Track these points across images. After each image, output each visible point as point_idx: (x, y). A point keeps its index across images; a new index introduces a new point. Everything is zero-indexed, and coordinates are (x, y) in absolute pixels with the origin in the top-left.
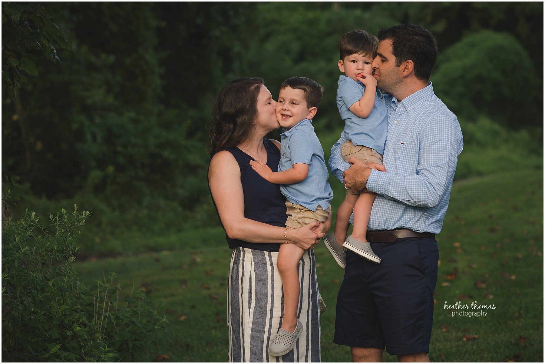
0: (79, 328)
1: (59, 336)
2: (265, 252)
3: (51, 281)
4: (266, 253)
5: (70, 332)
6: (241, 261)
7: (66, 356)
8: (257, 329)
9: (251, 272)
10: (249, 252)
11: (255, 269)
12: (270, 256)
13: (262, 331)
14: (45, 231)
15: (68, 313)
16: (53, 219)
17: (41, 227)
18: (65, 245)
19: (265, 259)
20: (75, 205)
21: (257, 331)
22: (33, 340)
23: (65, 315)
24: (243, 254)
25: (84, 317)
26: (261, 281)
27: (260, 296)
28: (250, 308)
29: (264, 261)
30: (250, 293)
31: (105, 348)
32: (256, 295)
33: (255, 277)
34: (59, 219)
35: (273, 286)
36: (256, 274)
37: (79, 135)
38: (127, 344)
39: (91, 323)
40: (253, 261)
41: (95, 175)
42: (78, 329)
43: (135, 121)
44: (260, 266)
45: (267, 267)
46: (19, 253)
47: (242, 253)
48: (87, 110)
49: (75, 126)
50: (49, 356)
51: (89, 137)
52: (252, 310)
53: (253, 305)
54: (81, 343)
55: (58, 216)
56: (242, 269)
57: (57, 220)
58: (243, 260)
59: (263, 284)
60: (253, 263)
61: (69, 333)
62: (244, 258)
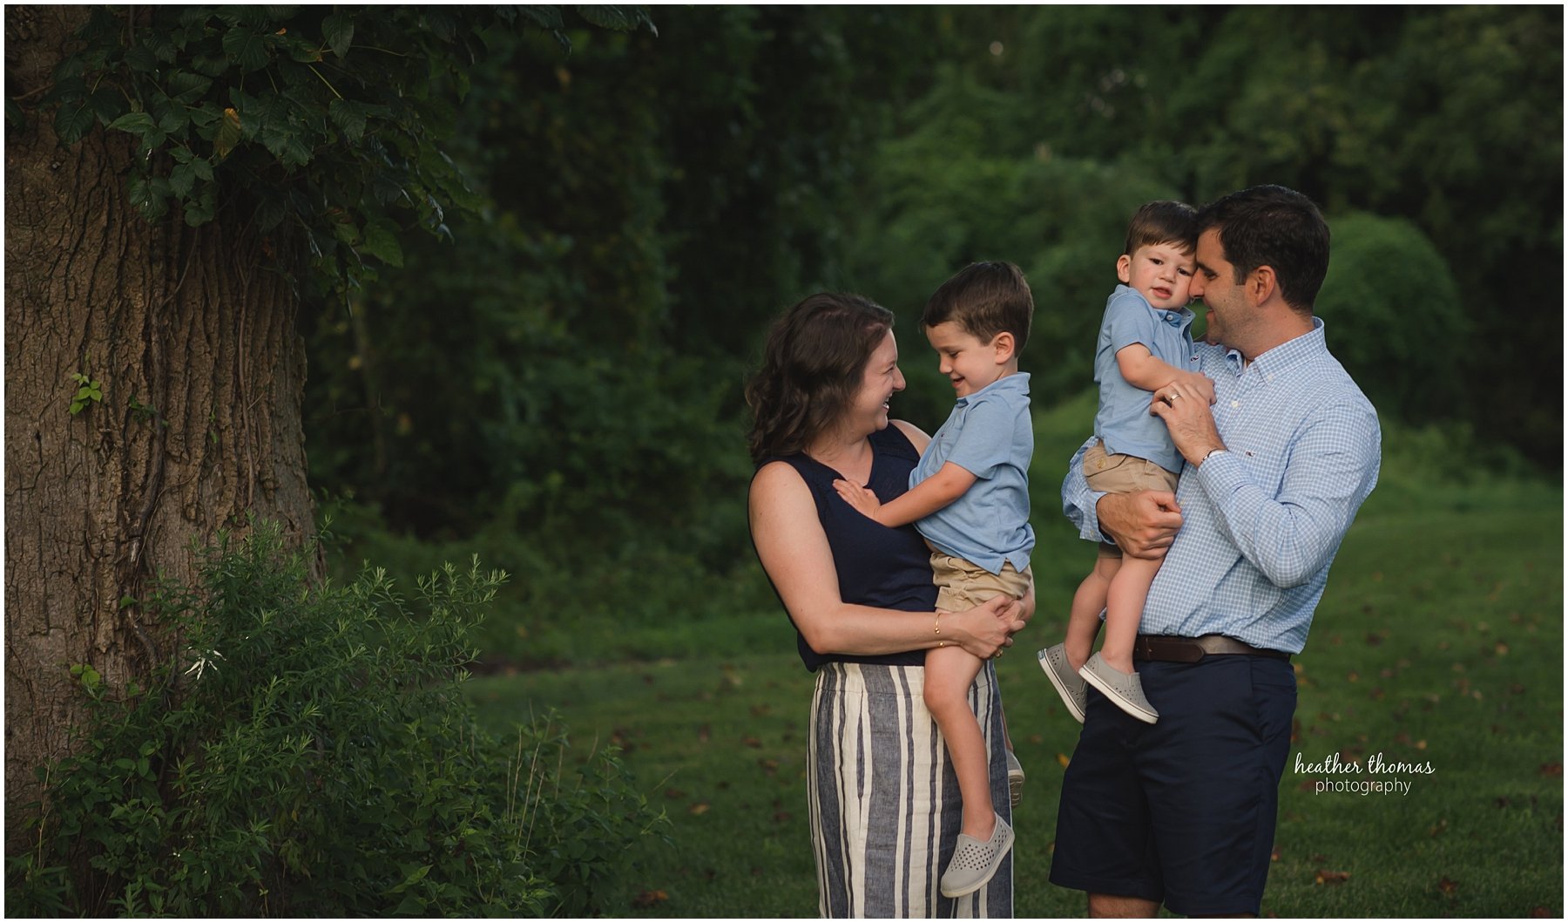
0: (471, 831)
1: (428, 847)
2: (890, 667)
3: (413, 724)
4: (894, 670)
5: (452, 838)
6: (838, 693)
7: (440, 893)
8: (880, 841)
9: (861, 715)
10: (854, 672)
11: (869, 708)
12: (903, 676)
13: (891, 845)
14: (404, 612)
15: (450, 796)
16: (423, 586)
17: (398, 602)
18: (448, 644)
19: (892, 684)
20: (475, 556)
21: (879, 847)
22: (368, 854)
23: (443, 800)
24: (842, 678)
25: (484, 807)
26: (885, 733)
27: (882, 769)
28: (860, 796)
29: (889, 688)
30: (861, 761)
31: (528, 877)
32: (874, 765)
33: (871, 725)
34: (438, 586)
35: (911, 744)
36: (873, 718)
37: (490, 405)
38: (578, 868)
39: (499, 820)
40: (865, 690)
41: (521, 491)
42: (469, 833)
43: (612, 380)
44: (881, 699)
45: (896, 701)
46: (346, 660)
47: (839, 676)
48: (508, 351)
49: (482, 385)
50: (402, 891)
51: (511, 410)
52: (866, 801)
53: (868, 789)
54: (476, 865)
55: (434, 580)
56: (840, 709)
57: (434, 587)
58: (843, 691)
59: (890, 739)
60: (866, 694)
61: (449, 841)
62: (843, 685)
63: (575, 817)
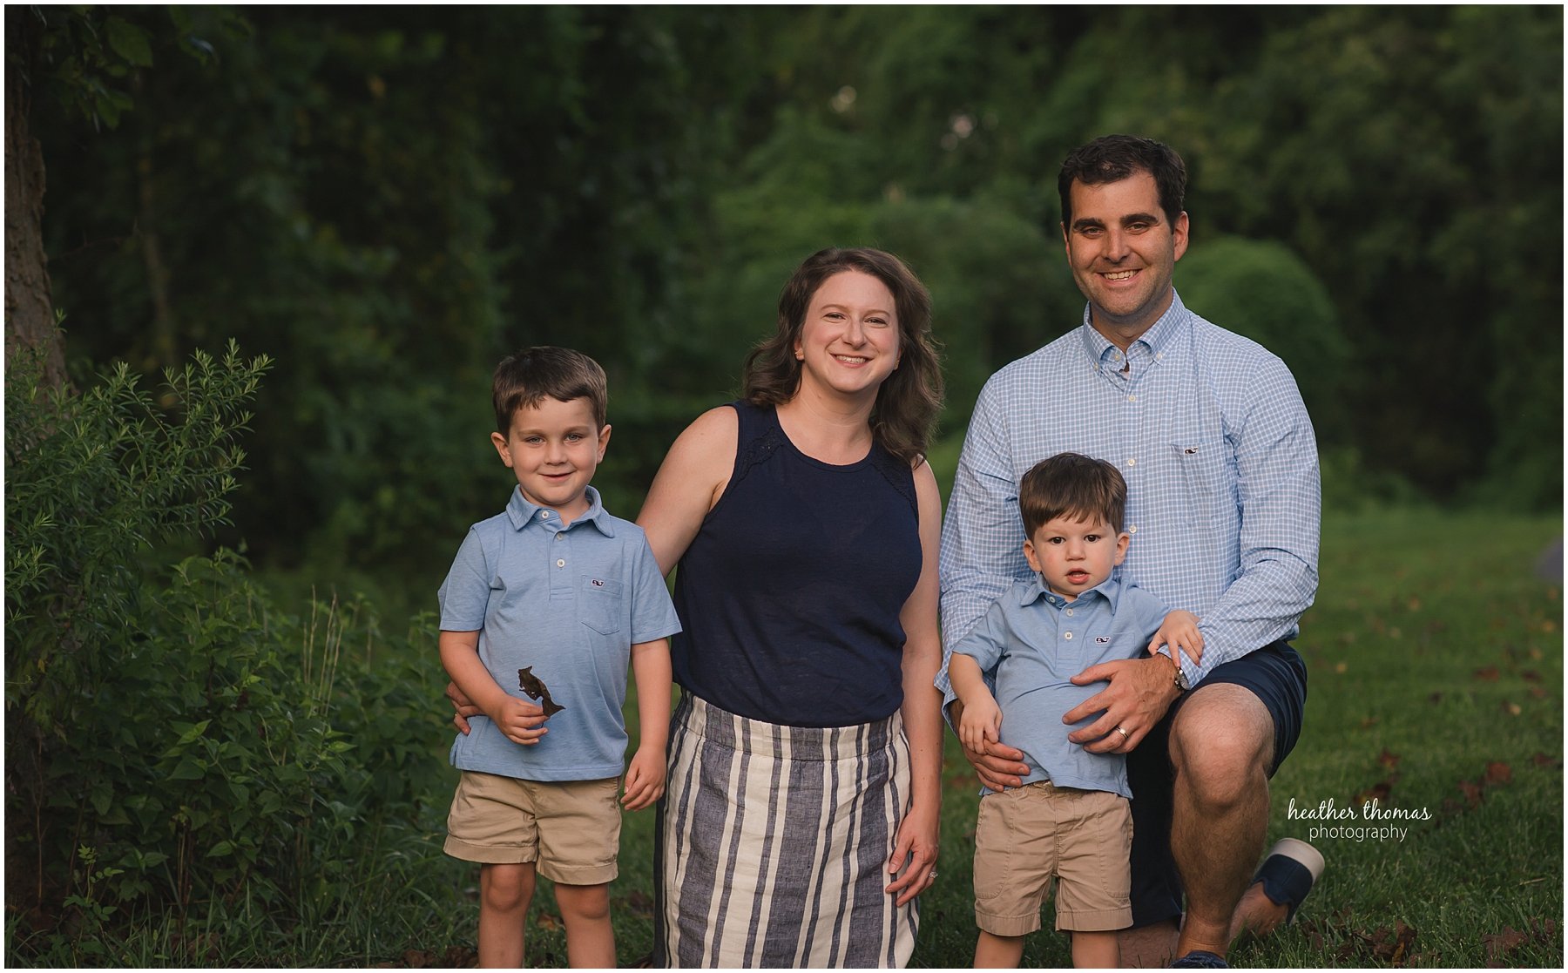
0: (254, 679)
1: (205, 703)
5: (232, 689)
7: (223, 753)
14: (154, 414)
15: (227, 638)
16: (173, 380)
17: (145, 402)
18: (206, 446)
20: (232, 342)
22: (137, 718)
23: (220, 646)
25: (270, 654)
34: (193, 382)
38: (392, 751)
42: (252, 681)
46: (83, 463)
50: (177, 755)
54: (264, 724)
55: (188, 375)
57: (188, 384)
61: (229, 692)
63: (385, 690)
